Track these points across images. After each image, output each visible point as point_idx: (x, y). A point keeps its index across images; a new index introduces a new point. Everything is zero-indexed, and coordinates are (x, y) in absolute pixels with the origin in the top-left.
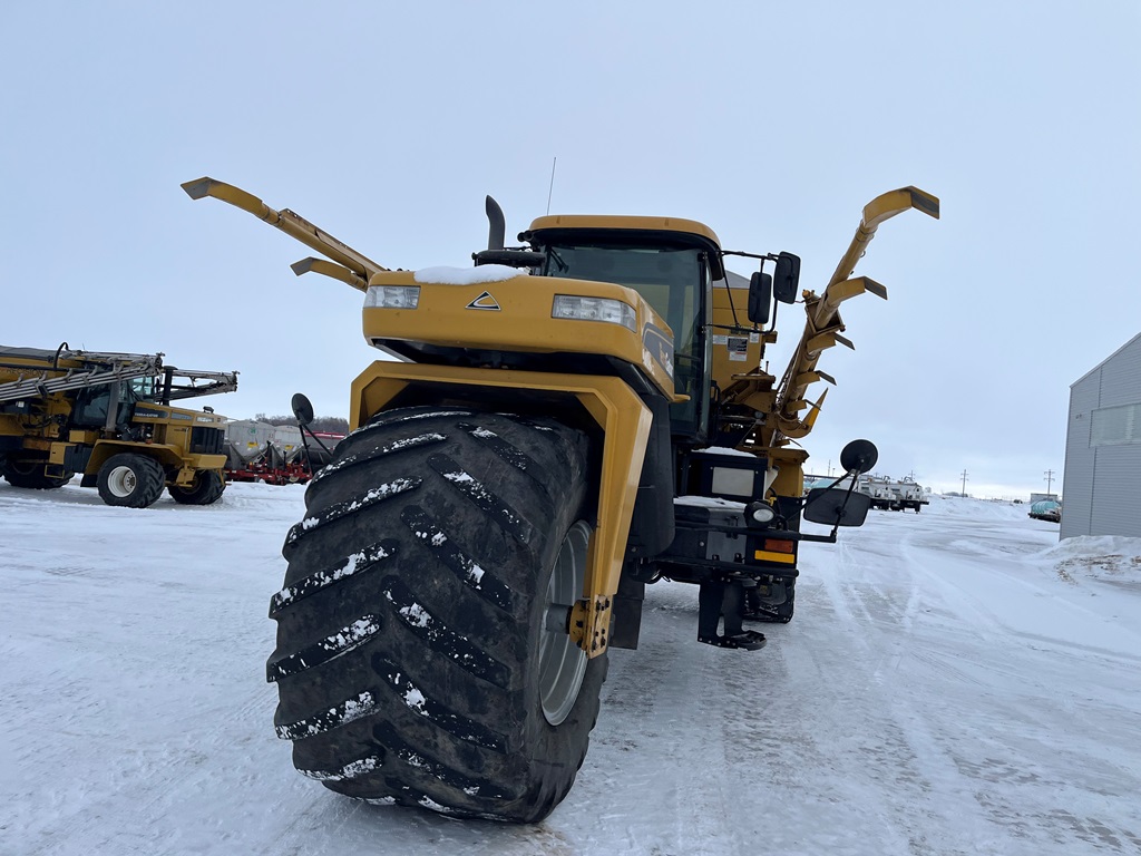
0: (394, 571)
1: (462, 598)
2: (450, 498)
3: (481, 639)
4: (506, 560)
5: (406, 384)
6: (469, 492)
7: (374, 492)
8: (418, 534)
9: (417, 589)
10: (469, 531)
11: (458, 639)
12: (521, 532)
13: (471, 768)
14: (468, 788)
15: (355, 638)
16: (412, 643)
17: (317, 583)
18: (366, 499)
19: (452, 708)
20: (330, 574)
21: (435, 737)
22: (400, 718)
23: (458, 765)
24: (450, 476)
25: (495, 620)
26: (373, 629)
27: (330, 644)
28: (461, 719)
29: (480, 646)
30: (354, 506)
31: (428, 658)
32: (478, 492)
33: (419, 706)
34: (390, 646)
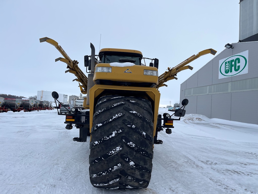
0: (124, 135)
1: (141, 140)
2: (133, 117)
3: (146, 148)
4: (148, 131)
5: (104, 90)
6: (137, 115)
7: (115, 116)
8: (128, 126)
9: (130, 138)
10: (140, 124)
11: (142, 149)
12: (151, 124)
13: (142, 177)
14: (141, 182)
15: (117, 151)
16: (130, 151)
17: (105, 139)
18: (113, 118)
19: (140, 165)
20: (109, 137)
21: (135, 172)
22: (127, 168)
23: (139, 177)
24: (131, 112)
25: (148, 144)
26: (121, 149)
27: (110, 153)
28: (142, 167)
29: (146, 150)
30: (110, 120)
31: (134, 154)
32: (139, 115)
33: (133, 165)
34: (125, 152)
